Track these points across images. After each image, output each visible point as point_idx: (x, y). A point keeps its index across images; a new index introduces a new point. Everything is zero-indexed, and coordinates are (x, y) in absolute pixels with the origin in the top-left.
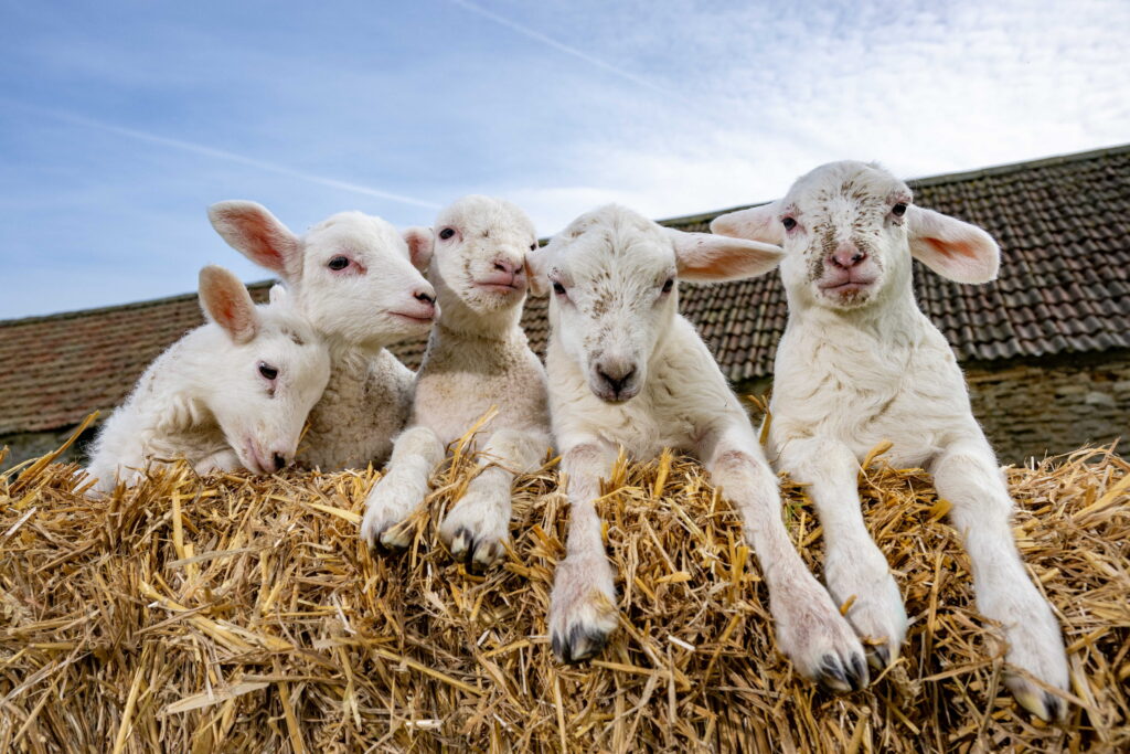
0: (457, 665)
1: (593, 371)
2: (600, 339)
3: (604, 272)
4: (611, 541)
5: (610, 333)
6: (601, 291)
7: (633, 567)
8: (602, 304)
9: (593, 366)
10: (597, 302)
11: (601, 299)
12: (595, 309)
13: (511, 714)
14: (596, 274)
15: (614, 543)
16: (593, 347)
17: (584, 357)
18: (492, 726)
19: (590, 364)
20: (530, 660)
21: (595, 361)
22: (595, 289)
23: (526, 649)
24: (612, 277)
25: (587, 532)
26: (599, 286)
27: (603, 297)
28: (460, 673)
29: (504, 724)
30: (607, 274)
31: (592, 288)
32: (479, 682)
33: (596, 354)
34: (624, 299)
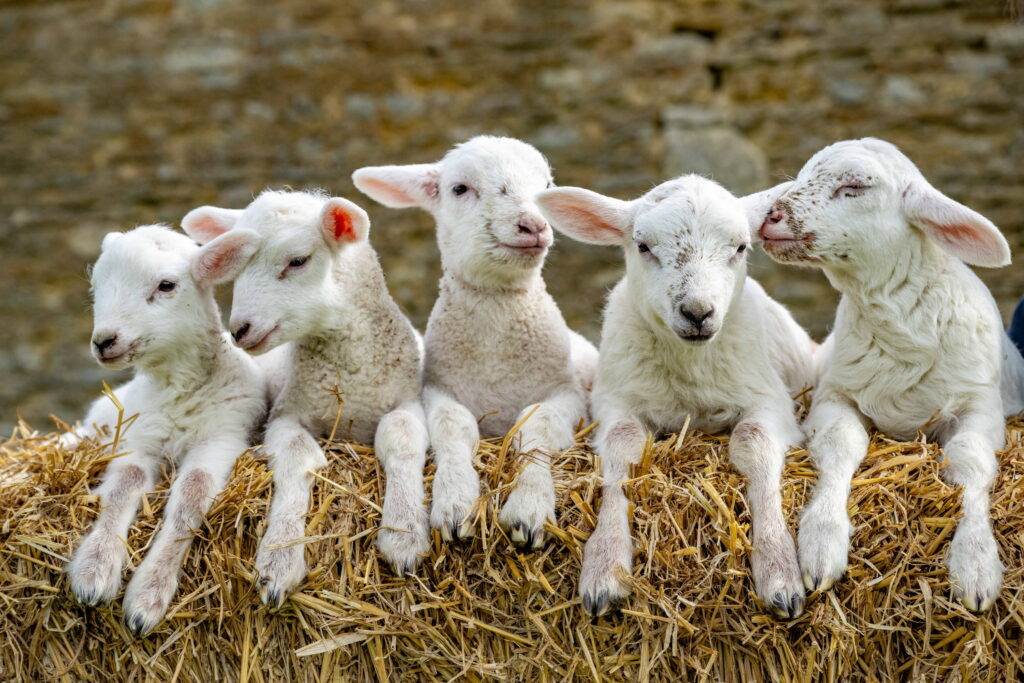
0: (512, 622)
1: (677, 313)
2: (683, 284)
3: (685, 229)
4: (637, 519)
5: (691, 279)
6: (683, 245)
7: (654, 542)
8: (684, 256)
9: (677, 308)
10: (680, 254)
11: (683, 252)
12: (678, 260)
13: (557, 659)
14: (678, 230)
15: (640, 522)
16: (677, 292)
17: (667, 303)
18: (542, 668)
19: (674, 308)
20: (571, 616)
21: (678, 304)
22: (678, 244)
23: (568, 610)
24: (693, 232)
25: (616, 513)
26: (682, 241)
27: (685, 250)
28: (514, 628)
29: (552, 666)
30: (688, 231)
31: (675, 243)
32: (530, 635)
33: (680, 297)
34: (704, 252)
